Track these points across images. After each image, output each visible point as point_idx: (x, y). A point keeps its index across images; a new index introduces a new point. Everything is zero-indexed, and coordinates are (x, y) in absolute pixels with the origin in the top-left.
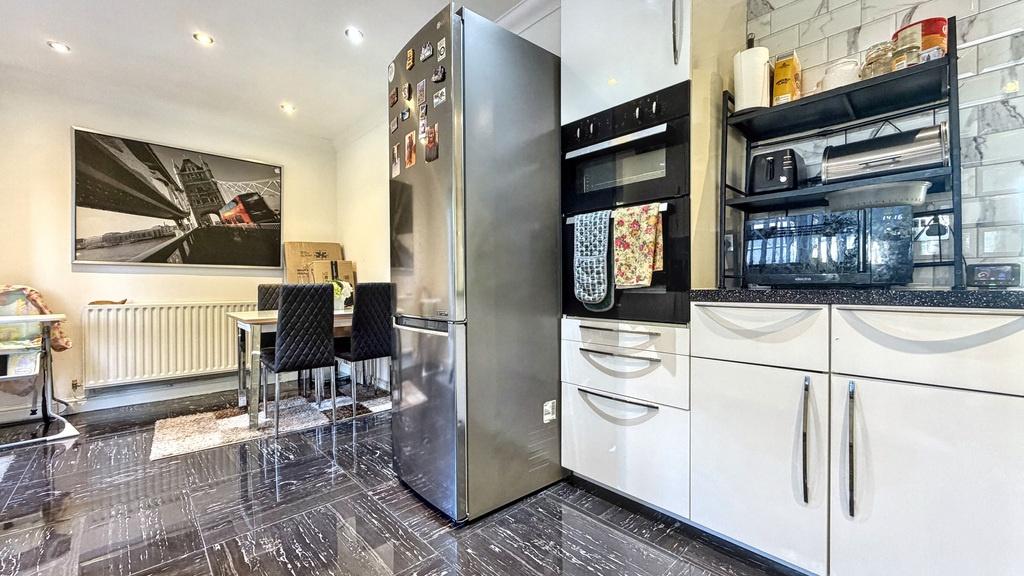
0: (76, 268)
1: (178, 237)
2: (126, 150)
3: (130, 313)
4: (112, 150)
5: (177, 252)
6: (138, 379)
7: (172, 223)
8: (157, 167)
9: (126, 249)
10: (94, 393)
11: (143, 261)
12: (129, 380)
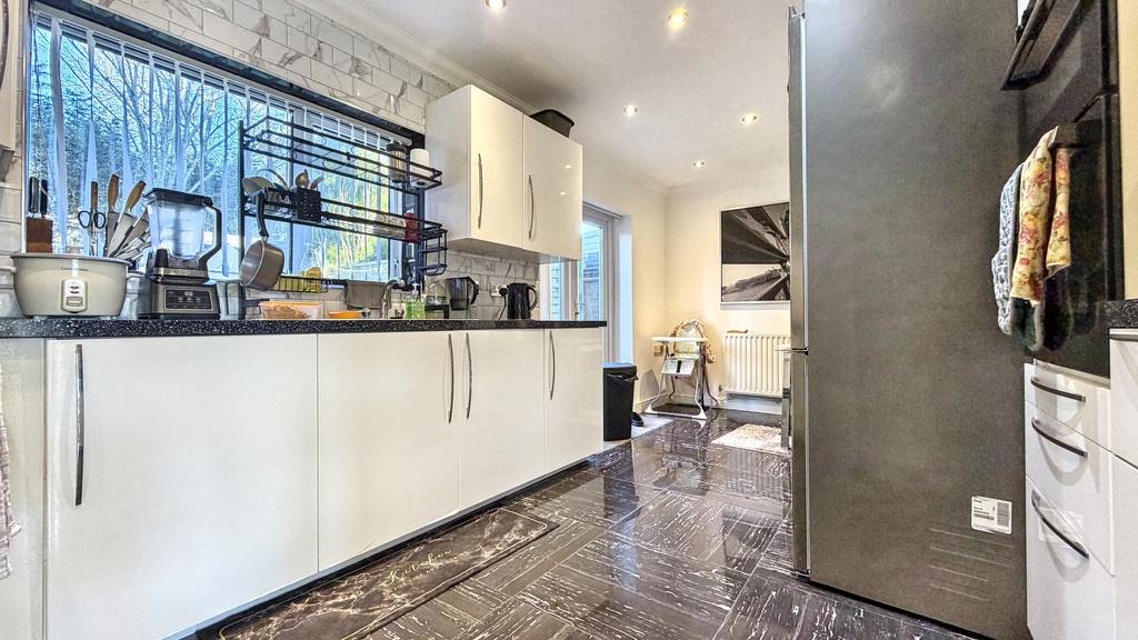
0: (723, 307)
1: (782, 278)
2: (749, 216)
3: (749, 340)
4: (741, 219)
5: (782, 291)
6: (758, 392)
7: (778, 267)
8: (769, 224)
9: (749, 291)
10: (732, 396)
11: (760, 300)
12: (752, 392)
